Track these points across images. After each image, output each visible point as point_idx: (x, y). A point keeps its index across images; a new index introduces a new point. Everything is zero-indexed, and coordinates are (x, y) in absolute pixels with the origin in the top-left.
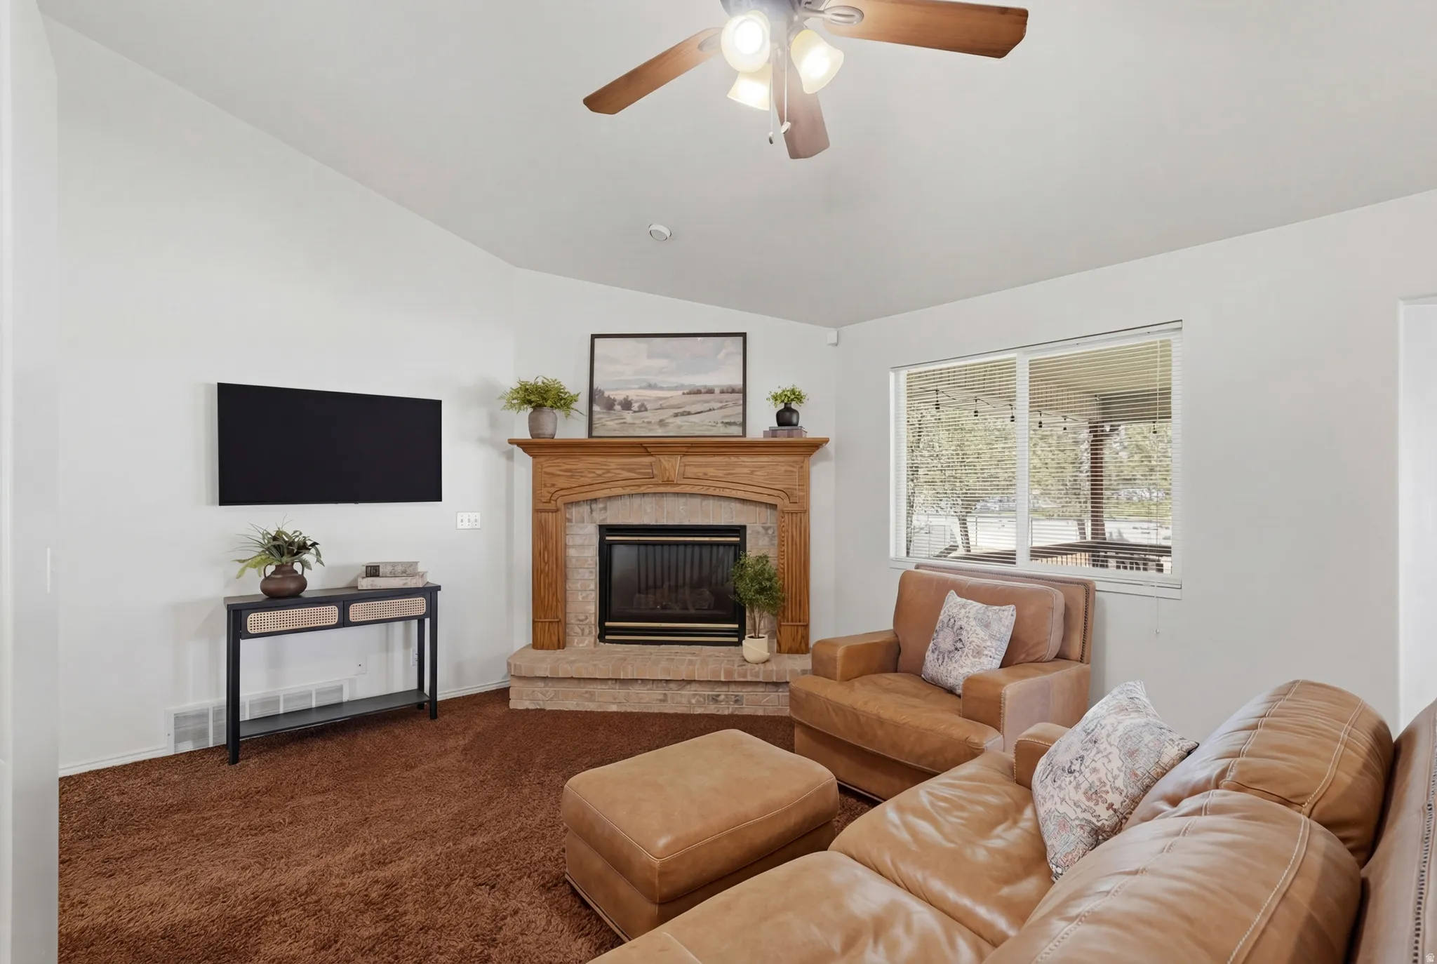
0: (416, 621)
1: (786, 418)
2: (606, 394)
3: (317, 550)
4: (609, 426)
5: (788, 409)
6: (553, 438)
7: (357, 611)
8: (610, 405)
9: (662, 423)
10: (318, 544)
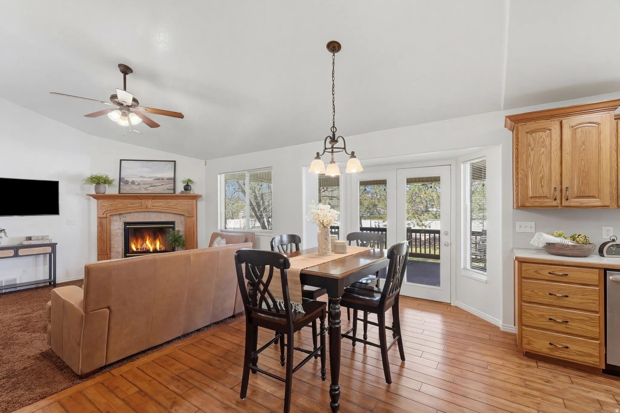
0: (48, 255)
1: (187, 188)
2: (125, 179)
3: (5, 232)
4: (126, 189)
5: (188, 185)
6: (104, 193)
7: (21, 252)
8: (127, 182)
9: (146, 189)
10: (5, 230)
